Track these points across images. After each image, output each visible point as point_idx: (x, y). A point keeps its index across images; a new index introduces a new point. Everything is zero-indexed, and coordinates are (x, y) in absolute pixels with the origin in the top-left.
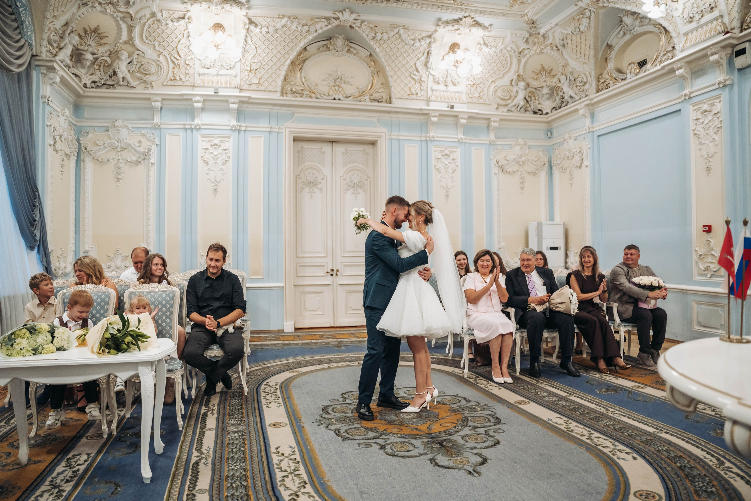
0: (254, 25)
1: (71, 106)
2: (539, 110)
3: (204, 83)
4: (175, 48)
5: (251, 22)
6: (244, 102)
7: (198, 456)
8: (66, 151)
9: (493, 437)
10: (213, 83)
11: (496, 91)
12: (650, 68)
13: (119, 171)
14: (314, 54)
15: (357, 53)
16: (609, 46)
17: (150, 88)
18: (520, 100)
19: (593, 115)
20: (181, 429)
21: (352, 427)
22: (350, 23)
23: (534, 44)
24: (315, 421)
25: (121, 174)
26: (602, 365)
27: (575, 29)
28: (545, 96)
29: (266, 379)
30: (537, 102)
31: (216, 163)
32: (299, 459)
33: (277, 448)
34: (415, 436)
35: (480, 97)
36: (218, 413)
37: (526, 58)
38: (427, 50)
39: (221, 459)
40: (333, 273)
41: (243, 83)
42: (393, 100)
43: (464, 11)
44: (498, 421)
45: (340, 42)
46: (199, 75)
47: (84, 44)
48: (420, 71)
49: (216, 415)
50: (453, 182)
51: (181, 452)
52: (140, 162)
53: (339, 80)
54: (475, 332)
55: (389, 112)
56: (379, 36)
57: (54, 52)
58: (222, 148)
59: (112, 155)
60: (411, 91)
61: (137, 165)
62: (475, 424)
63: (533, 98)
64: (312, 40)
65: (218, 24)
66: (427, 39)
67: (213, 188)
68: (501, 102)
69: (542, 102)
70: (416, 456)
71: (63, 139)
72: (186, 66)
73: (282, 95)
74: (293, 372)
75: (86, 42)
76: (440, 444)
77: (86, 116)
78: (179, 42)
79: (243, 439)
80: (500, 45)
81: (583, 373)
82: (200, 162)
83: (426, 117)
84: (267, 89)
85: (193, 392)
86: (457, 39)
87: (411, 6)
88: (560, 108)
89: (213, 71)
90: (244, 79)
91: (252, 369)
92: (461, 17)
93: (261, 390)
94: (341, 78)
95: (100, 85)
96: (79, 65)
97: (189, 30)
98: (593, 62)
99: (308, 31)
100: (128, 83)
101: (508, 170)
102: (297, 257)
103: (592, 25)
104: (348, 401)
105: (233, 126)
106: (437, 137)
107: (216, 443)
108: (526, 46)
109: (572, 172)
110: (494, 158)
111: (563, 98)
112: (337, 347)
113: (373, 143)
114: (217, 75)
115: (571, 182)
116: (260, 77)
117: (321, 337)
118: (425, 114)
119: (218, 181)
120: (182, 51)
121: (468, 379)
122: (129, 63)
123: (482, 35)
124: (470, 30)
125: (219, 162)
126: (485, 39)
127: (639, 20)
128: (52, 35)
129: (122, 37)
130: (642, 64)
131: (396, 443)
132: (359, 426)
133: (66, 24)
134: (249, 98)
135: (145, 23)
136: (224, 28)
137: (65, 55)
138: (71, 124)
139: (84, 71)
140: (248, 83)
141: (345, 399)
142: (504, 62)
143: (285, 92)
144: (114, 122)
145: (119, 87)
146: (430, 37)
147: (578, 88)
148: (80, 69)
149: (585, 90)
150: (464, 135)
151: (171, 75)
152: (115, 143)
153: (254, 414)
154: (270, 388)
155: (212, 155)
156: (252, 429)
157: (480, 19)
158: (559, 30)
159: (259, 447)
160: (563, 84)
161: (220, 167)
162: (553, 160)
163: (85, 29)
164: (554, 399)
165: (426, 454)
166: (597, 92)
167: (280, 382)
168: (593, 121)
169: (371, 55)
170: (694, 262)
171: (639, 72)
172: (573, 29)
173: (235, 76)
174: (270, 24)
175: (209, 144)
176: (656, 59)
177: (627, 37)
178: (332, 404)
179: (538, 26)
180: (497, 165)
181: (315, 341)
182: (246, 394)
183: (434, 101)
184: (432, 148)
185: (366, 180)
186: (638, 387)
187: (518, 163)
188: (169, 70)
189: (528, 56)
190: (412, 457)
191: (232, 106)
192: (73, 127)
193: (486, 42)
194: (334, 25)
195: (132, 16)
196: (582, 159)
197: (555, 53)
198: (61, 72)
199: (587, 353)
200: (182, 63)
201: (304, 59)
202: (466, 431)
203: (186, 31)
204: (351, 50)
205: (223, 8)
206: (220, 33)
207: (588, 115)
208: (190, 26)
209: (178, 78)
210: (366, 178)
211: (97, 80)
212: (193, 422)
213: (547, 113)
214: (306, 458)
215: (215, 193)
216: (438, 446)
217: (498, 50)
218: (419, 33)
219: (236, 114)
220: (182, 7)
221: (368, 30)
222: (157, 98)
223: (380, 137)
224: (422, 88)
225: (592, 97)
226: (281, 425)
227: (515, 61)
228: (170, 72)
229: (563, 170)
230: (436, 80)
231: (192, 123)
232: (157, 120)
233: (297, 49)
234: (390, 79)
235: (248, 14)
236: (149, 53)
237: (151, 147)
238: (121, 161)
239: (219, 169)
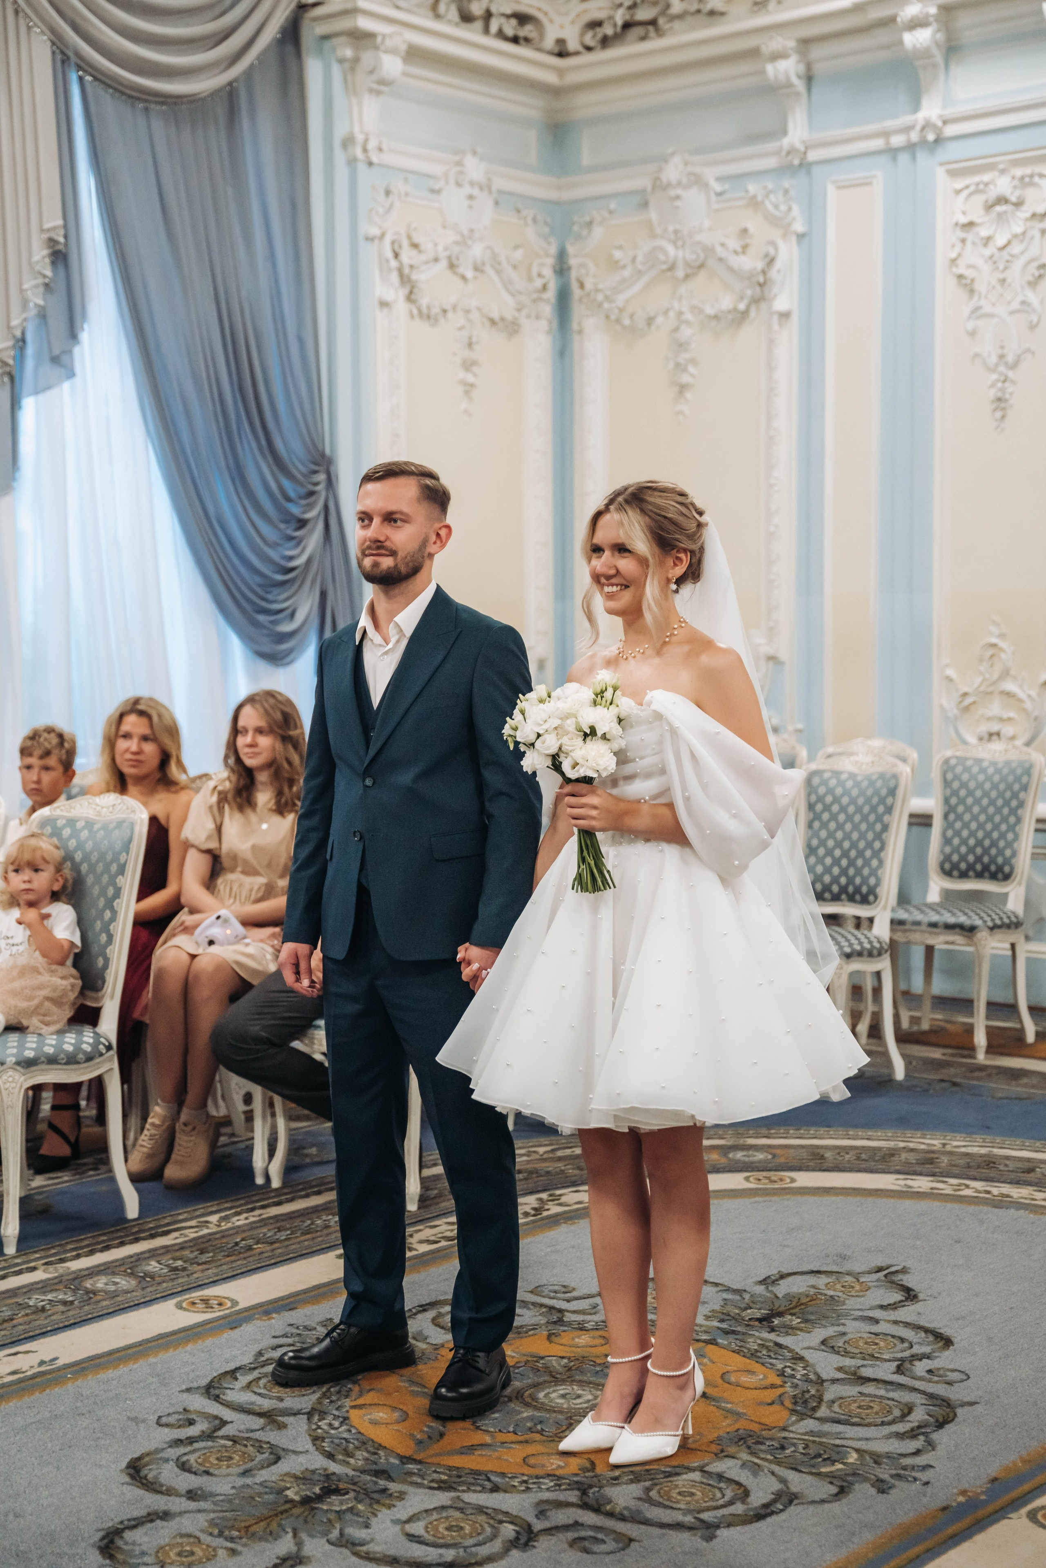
13: (684, 356)
17: (774, 4)
25: (691, 369)
31: (1003, 281)
52: (745, 314)
58: (1025, 213)
59: (658, 298)
61: (736, 326)
67: (992, 394)
77: (586, 159)
82: (944, 286)
95: (612, 31)
119: (1010, 359)
125: (1016, 274)
144: (660, 170)
145: (677, 24)
152: (665, 253)
155: (988, 252)
161: (1020, 298)
175: (979, 200)
211: (601, 15)
215: (998, 414)
222: (777, 43)
231: (913, 120)
232: (797, 131)
237: (776, 249)
238: (688, 316)
239: (1015, 305)
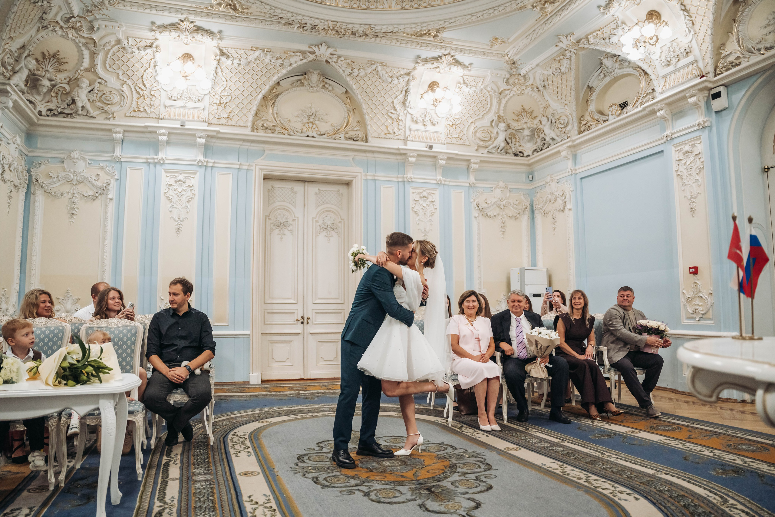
0: (225, 56)
1: (23, 135)
2: (520, 152)
3: (170, 115)
4: (140, 78)
5: (222, 53)
6: (212, 137)
7: (161, 506)
8: (15, 182)
9: (485, 482)
10: (179, 115)
11: (476, 132)
12: (631, 110)
13: (74, 206)
14: (288, 89)
15: (333, 89)
16: (590, 88)
17: (112, 119)
18: (500, 141)
19: (575, 157)
20: (140, 479)
21: (331, 474)
22: (326, 58)
23: (515, 85)
24: (290, 469)
25: (76, 210)
26: (594, 411)
27: (556, 70)
28: (526, 138)
29: (233, 429)
30: (518, 144)
31: (180, 200)
32: (275, 507)
33: (250, 497)
34: (401, 484)
35: (459, 138)
36: (182, 462)
37: (506, 99)
38: (405, 88)
39: (188, 508)
40: (303, 320)
41: (211, 117)
42: (370, 139)
43: (444, 49)
44: (489, 467)
45: (314, 77)
46: (165, 107)
47: (41, 69)
48: (398, 109)
49: (179, 465)
50: (431, 225)
51: (141, 502)
52: (97, 197)
53: (313, 117)
54: (460, 377)
55: (365, 151)
56: (356, 72)
57: (8, 75)
58: (187, 184)
59: (66, 188)
60: (388, 130)
61: (94, 200)
62: (465, 470)
63: (514, 140)
64: (285, 75)
65: (188, 54)
66: (405, 76)
67: (176, 227)
68: (481, 143)
69: (523, 145)
70: (404, 502)
71: (12, 169)
72: (151, 97)
73: (253, 130)
74: (263, 422)
75: (44, 67)
76: (429, 489)
77: (39, 145)
78: (145, 71)
79: (212, 488)
80: (480, 84)
81: (574, 421)
82: (163, 199)
83: (404, 157)
84: (237, 124)
85: (153, 442)
86: (436, 77)
87: (389, 41)
88: (541, 150)
89: (180, 103)
90: (213, 113)
91: (217, 420)
92: (440, 55)
93: (229, 440)
94: (316, 115)
95: (56, 113)
96: (34, 91)
97: (156, 59)
98: (574, 103)
99: (283, 64)
100: (88, 112)
101: (489, 214)
102: (265, 303)
103: (573, 66)
104: (324, 450)
105: (200, 161)
106: (415, 178)
107: (181, 492)
108: (506, 87)
109: (554, 215)
110: (474, 200)
111: (545, 140)
112: (309, 398)
113: (348, 184)
114: (185, 107)
115: (554, 226)
116: (230, 111)
117: (291, 389)
118: (402, 154)
119: (181, 219)
120: (147, 82)
121: (453, 427)
122: (90, 92)
123: (462, 75)
124: (450, 69)
125: (184, 199)
126: (465, 79)
127: (619, 63)
128: (6, 57)
129: (84, 64)
130: (623, 106)
131: (381, 490)
132: (338, 473)
133: (23, 47)
134: (218, 132)
135: (109, 50)
136: (193, 59)
137: (19, 79)
138: (21, 153)
139: (39, 98)
140: (217, 117)
141: (322, 448)
142: (484, 102)
143: (255, 127)
144: (71, 153)
145: (78, 117)
146: (408, 74)
147: (560, 129)
148: (35, 96)
149: (566, 132)
150: (443, 177)
151: (134, 105)
152: (70, 176)
153: (222, 463)
154: (237, 438)
155: (176, 192)
156: (220, 478)
157: (460, 57)
158: (539, 71)
159: (229, 496)
160: (545, 126)
161: (185, 205)
162: (534, 204)
163: (43, 53)
164: (546, 445)
165: (414, 500)
166: (579, 133)
167: (249, 432)
168: (575, 164)
169: (347, 92)
170: (682, 305)
171: (620, 114)
172: (554, 70)
173: (204, 109)
174: (242, 56)
175: (173, 180)
176: (637, 100)
177: (608, 79)
178: (308, 453)
179: (519, 66)
180: (477, 208)
181: (285, 393)
182: (212, 443)
183: (412, 141)
184: (410, 190)
185: (340, 222)
186: (633, 432)
187: (499, 206)
188: (132, 100)
189: (508, 97)
190: (399, 503)
191: (199, 140)
192: (24, 156)
193: (466, 81)
194: (309, 59)
195: (95, 43)
196: (565, 203)
197: (536, 95)
198: (15, 97)
199: (576, 401)
200: (147, 93)
201: (276, 93)
202: (455, 477)
203: (153, 60)
204: (326, 86)
205: (194, 37)
206: (189, 63)
207: (570, 157)
208: (157, 55)
209: (142, 109)
210: (340, 220)
211: (53, 108)
212: (153, 472)
213: (528, 156)
214: (283, 506)
215: (178, 233)
216: (426, 492)
217: (478, 90)
218: (397, 70)
219: (203, 149)
220: (150, 35)
221: (345, 66)
222: (118, 129)
223: (355, 177)
224: (400, 127)
225: (574, 138)
226: (253, 474)
227: (495, 102)
228: (134, 103)
229: (546, 214)
230: (414, 120)
231: (156, 157)
232: (118, 152)
233: (270, 83)
234: (367, 117)
235: (220, 45)
236: (112, 82)
237: (110, 181)
238: (76, 195)
239: (183, 206)
